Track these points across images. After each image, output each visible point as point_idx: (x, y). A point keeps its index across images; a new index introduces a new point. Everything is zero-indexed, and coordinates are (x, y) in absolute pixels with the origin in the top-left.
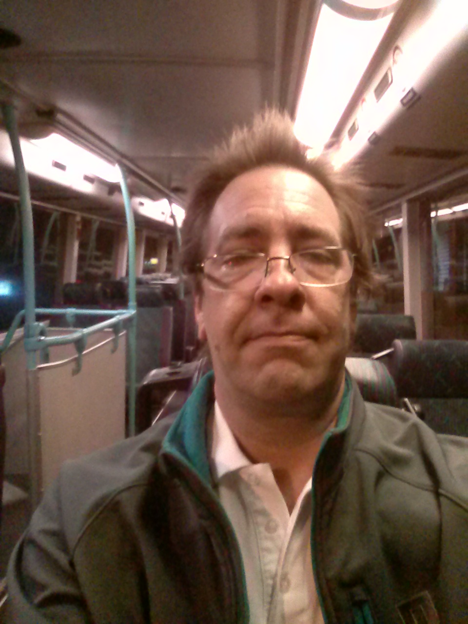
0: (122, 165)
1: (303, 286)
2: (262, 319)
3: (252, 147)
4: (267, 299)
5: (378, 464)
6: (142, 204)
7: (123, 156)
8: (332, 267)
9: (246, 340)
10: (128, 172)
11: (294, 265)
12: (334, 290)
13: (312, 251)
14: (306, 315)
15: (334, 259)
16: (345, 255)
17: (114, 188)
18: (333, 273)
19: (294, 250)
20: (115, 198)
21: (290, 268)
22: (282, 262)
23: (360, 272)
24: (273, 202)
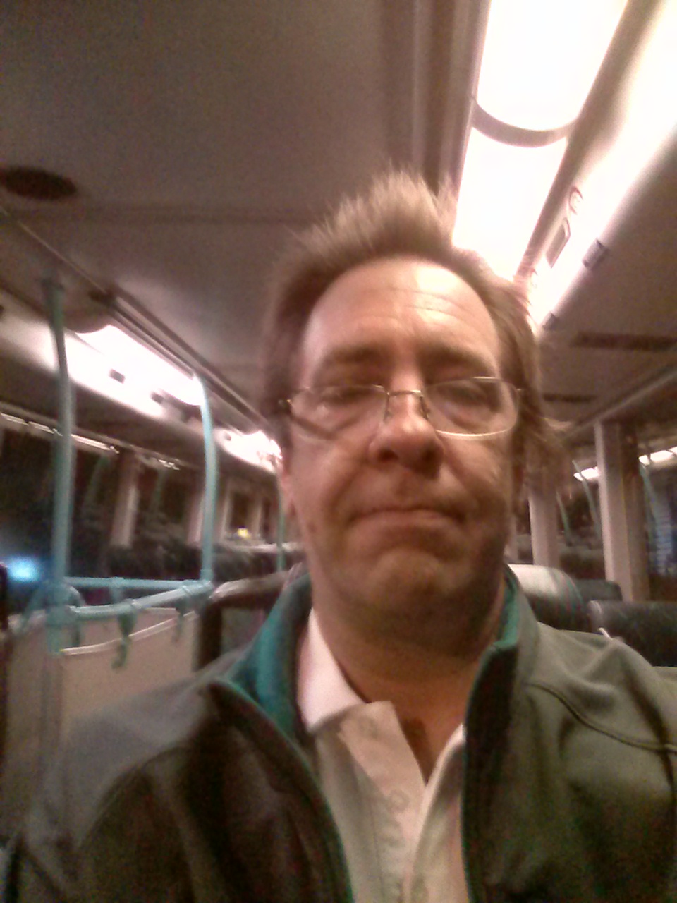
0: (203, 376)
1: (441, 437)
2: (380, 485)
3: (369, 230)
4: (387, 456)
5: (562, 706)
6: (229, 438)
7: (205, 363)
8: (485, 410)
9: (356, 517)
10: (213, 388)
11: (429, 404)
12: (488, 444)
13: (453, 383)
14: (446, 480)
15: (487, 399)
16: (505, 391)
17: (191, 413)
18: (487, 419)
19: (429, 381)
20: (192, 427)
21: (423, 411)
22: (411, 401)
23: (529, 418)
24: (398, 309)
